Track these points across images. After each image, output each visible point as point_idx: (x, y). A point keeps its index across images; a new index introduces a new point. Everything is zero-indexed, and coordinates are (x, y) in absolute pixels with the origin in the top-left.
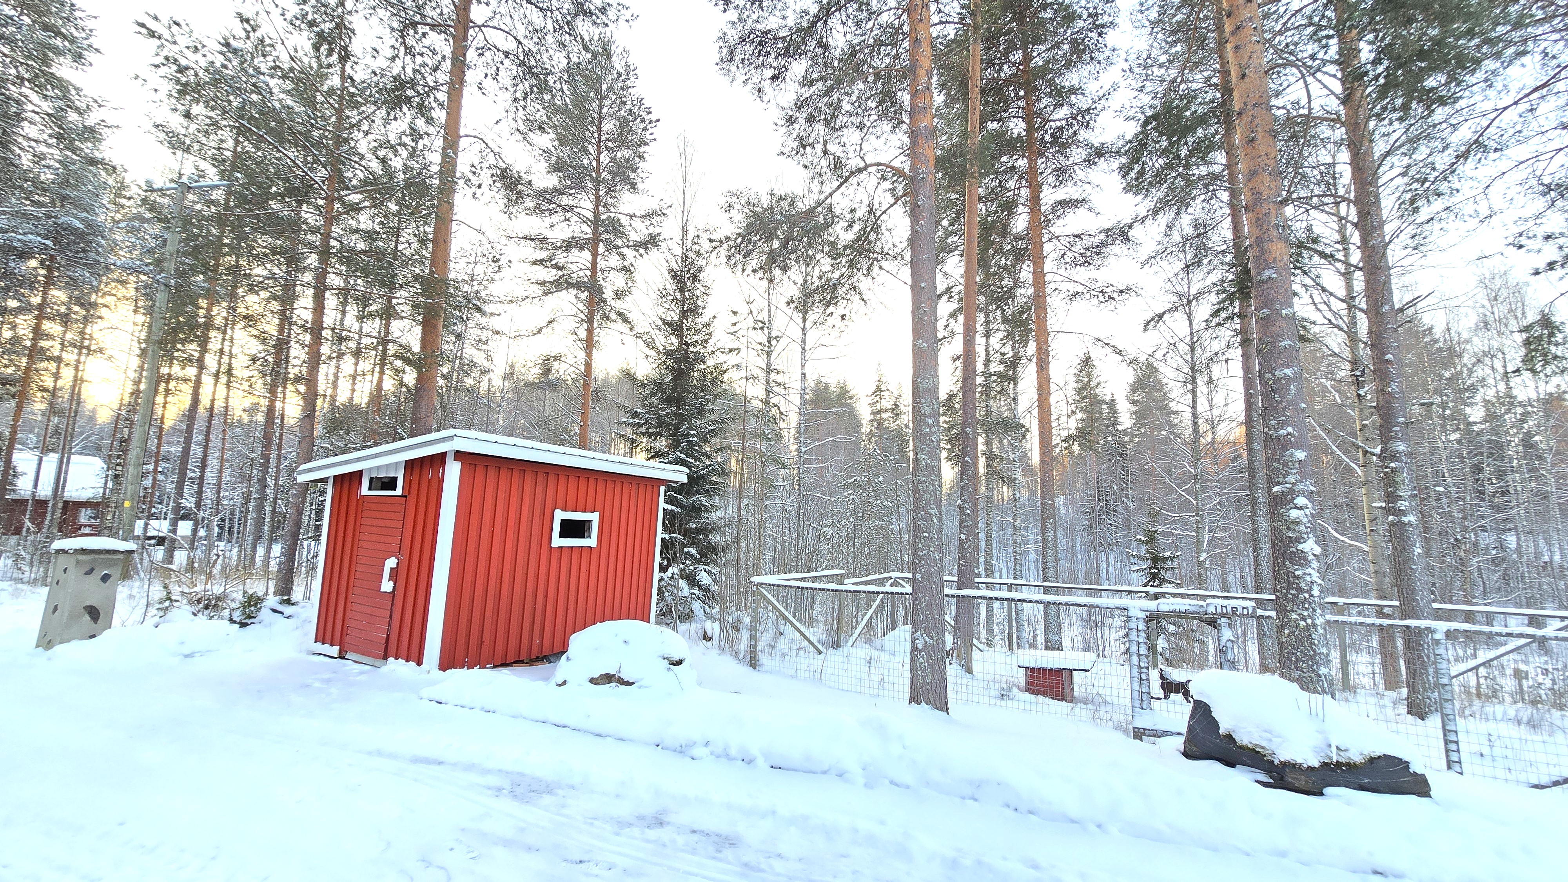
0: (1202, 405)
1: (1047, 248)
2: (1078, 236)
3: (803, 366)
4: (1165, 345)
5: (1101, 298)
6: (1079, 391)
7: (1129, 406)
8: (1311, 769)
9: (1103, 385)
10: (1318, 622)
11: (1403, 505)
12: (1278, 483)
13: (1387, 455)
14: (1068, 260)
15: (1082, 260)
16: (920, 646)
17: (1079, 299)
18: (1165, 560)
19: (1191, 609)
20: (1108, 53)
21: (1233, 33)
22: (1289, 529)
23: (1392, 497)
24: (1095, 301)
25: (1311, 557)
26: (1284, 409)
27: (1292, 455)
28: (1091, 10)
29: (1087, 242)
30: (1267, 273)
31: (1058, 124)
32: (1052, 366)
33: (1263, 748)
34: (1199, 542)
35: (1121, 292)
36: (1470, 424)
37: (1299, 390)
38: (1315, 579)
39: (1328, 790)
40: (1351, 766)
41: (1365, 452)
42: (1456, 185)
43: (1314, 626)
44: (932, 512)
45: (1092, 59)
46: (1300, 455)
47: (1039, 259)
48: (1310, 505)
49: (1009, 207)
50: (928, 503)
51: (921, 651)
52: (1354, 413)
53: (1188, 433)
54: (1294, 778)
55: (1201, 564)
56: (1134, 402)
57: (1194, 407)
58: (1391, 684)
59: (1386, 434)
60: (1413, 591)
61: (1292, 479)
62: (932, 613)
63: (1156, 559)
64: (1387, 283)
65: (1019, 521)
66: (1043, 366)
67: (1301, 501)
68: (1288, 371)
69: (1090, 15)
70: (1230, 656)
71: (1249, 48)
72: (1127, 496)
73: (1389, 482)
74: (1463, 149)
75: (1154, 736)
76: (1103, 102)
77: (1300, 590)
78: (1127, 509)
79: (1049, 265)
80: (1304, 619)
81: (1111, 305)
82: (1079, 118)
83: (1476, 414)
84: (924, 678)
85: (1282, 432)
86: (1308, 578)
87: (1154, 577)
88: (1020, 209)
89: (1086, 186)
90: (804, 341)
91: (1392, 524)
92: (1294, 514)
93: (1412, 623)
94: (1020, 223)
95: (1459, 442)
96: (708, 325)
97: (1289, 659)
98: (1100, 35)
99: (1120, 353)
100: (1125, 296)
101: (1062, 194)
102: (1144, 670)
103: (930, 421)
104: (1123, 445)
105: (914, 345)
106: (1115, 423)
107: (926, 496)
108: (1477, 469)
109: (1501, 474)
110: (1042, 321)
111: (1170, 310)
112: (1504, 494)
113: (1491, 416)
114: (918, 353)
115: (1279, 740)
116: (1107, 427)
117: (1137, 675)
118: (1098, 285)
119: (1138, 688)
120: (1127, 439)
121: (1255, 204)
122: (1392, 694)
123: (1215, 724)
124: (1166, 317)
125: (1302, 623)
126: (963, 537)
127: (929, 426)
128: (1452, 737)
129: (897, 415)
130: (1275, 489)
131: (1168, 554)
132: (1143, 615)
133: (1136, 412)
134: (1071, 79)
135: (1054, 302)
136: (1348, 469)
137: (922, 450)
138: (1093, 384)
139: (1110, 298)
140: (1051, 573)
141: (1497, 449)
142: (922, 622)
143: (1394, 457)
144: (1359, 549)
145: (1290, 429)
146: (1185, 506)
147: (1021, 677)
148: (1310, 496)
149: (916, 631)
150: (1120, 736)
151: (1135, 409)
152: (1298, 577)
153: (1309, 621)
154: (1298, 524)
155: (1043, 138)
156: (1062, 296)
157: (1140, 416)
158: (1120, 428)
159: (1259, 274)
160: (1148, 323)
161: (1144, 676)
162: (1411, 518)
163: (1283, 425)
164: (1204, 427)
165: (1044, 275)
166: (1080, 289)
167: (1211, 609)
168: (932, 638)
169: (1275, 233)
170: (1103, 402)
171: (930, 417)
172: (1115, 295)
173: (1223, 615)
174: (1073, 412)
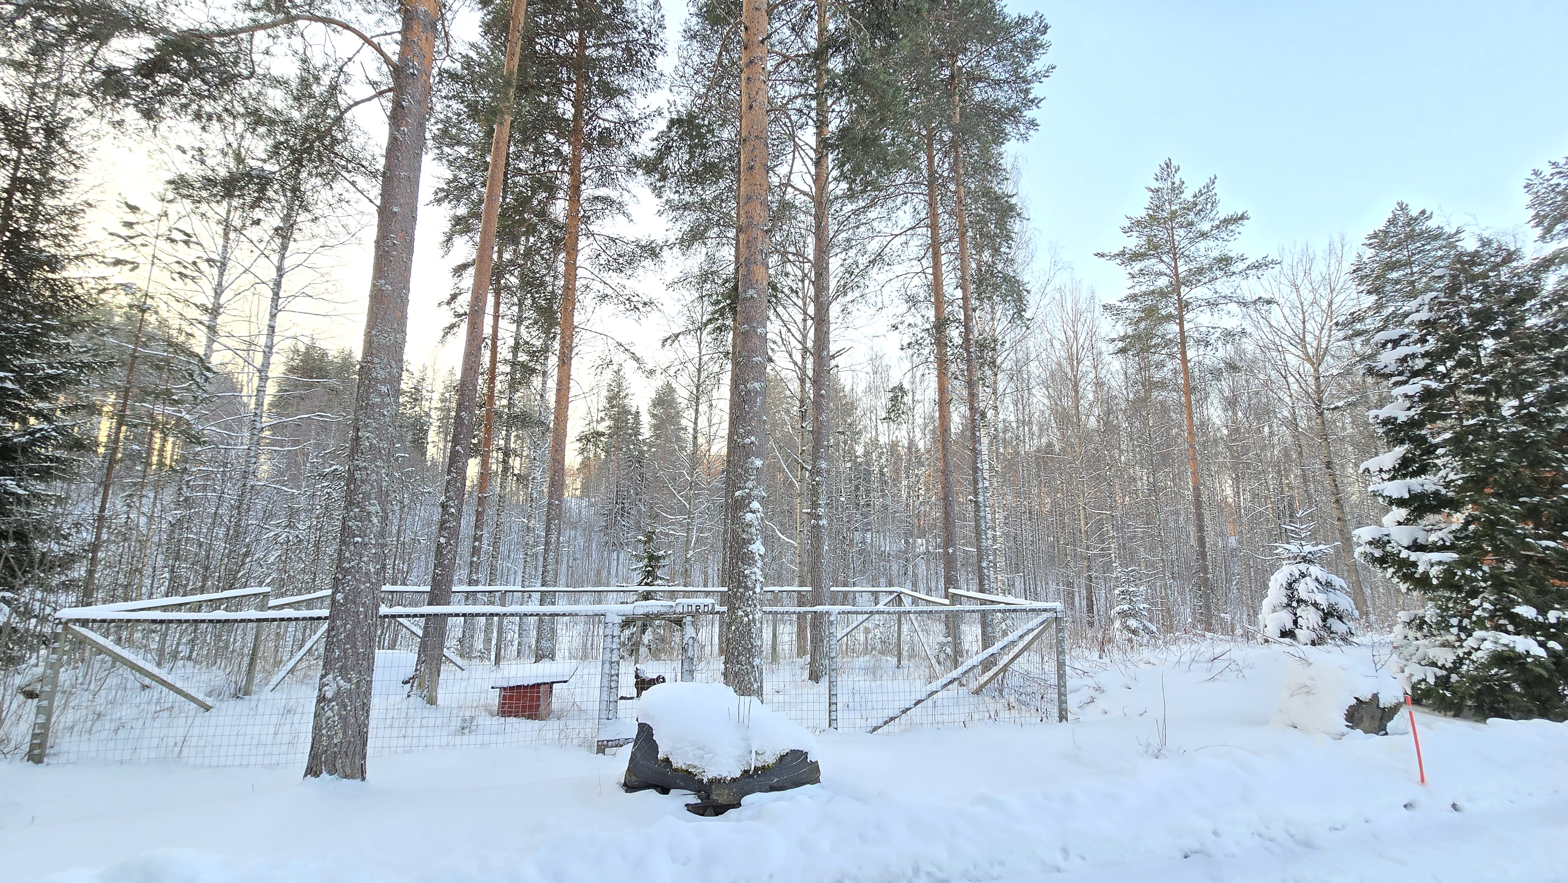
0: (702, 422)
1: (583, 242)
2: (613, 240)
3: (273, 316)
4: (677, 362)
5: (628, 306)
6: (610, 399)
7: (650, 419)
8: (734, 780)
9: (630, 397)
10: (757, 617)
11: (821, 511)
12: (740, 488)
13: (816, 472)
14: (602, 262)
15: (615, 265)
16: (329, 695)
17: (607, 302)
18: (658, 558)
19: (663, 610)
20: (656, 75)
21: (747, 66)
22: (744, 531)
23: (815, 505)
24: (622, 307)
25: (757, 557)
26: (751, 419)
27: (752, 463)
28: (646, 26)
29: (621, 248)
30: (751, 292)
31: (607, 125)
32: (575, 362)
33: (695, 767)
34: (688, 542)
35: (645, 304)
36: (856, 457)
37: (764, 402)
38: (758, 577)
39: (745, 800)
40: (764, 770)
41: (802, 468)
42: (867, 283)
43: (754, 620)
44: (372, 509)
45: (642, 74)
46: (758, 463)
47: (573, 251)
48: (761, 509)
49: (551, 189)
50: (367, 496)
51: (330, 701)
52: (798, 440)
53: (690, 448)
54: (718, 795)
55: (687, 560)
56: (654, 416)
57: (696, 423)
58: (801, 652)
59: (816, 458)
60: (820, 580)
61: (750, 484)
62: (354, 646)
63: (651, 558)
64: (827, 333)
65: (533, 522)
66: (565, 362)
67: (755, 505)
68: (757, 385)
69: (644, 30)
70: (690, 654)
71: (757, 83)
72: (640, 500)
73: (814, 491)
74: (873, 257)
75: (616, 746)
76: (648, 121)
77: (746, 588)
78: (639, 511)
79: (581, 260)
80: (747, 616)
81: (635, 315)
82: (626, 127)
83: (860, 450)
84: (330, 737)
85: (747, 441)
86: (753, 577)
87: (650, 574)
88: (561, 194)
89: (625, 192)
90: (278, 284)
91: (813, 527)
92: (749, 517)
93: (818, 608)
94: (559, 209)
95: (850, 468)
96: (71, 213)
97: (733, 654)
98: (652, 54)
99: (637, 360)
100: (648, 309)
101: (602, 192)
102: (614, 678)
103: (384, 389)
104: (642, 452)
105: (374, 285)
106: (637, 433)
107: (366, 488)
108: (857, 488)
109: (868, 492)
110: (569, 314)
111: (683, 333)
112: (869, 505)
113: (867, 454)
114: (377, 298)
115: (710, 755)
116: (631, 435)
117: (607, 684)
118: (626, 292)
119: (606, 698)
120: (645, 448)
121: (747, 227)
122: (800, 661)
123: (655, 747)
124: (681, 337)
125: (746, 619)
126: (442, 540)
127: (381, 395)
128: (834, 700)
129: (416, 400)
130: (737, 494)
131: (662, 553)
132: (618, 620)
133: (654, 425)
134: (623, 81)
135: (586, 300)
136: (791, 483)
137: (367, 426)
138: (622, 394)
139: (635, 307)
140: (550, 577)
141: (868, 473)
142: (338, 659)
143: (819, 473)
144: (792, 545)
145: (753, 438)
146: (682, 510)
147: (494, 699)
148: (763, 501)
149: (326, 674)
150: (584, 752)
151: (654, 422)
152: (746, 577)
153: (751, 617)
154: (751, 526)
155: (591, 133)
156: (592, 295)
157: (658, 427)
158: (641, 438)
159: (745, 292)
160: (666, 340)
161: (613, 685)
162: (824, 522)
163: (748, 434)
164: (701, 440)
165: (576, 268)
166: (609, 292)
167: (679, 609)
168: (350, 681)
169: (760, 258)
170: (630, 413)
171: (383, 382)
172: (640, 306)
173: (689, 613)
174: (602, 419)
